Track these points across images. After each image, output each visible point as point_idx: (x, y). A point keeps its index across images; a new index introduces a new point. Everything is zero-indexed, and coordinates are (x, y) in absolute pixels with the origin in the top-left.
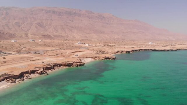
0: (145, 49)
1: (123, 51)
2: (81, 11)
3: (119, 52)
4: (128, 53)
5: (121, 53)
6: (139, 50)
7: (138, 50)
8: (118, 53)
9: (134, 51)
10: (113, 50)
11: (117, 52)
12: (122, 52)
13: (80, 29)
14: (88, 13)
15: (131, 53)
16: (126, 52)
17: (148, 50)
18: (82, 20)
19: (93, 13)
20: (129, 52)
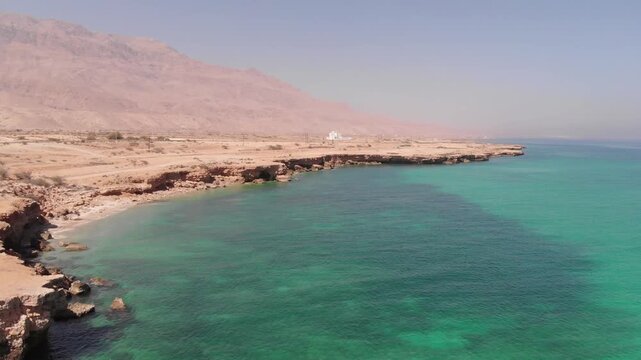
0: (345, 158)
1: (219, 171)
2: (35, 22)
3: (183, 176)
4: (260, 181)
5: (202, 186)
6: (321, 161)
7: (314, 161)
8: (179, 191)
9: (292, 165)
10: (134, 163)
11: (163, 182)
12: (213, 174)
13: (28, 91)
14: (68, 33)
15: (282, 178)
16: (249, 175)
17: (362, 158)
18: (38, 58)
19: (91, 35)
20: (266, 174)
